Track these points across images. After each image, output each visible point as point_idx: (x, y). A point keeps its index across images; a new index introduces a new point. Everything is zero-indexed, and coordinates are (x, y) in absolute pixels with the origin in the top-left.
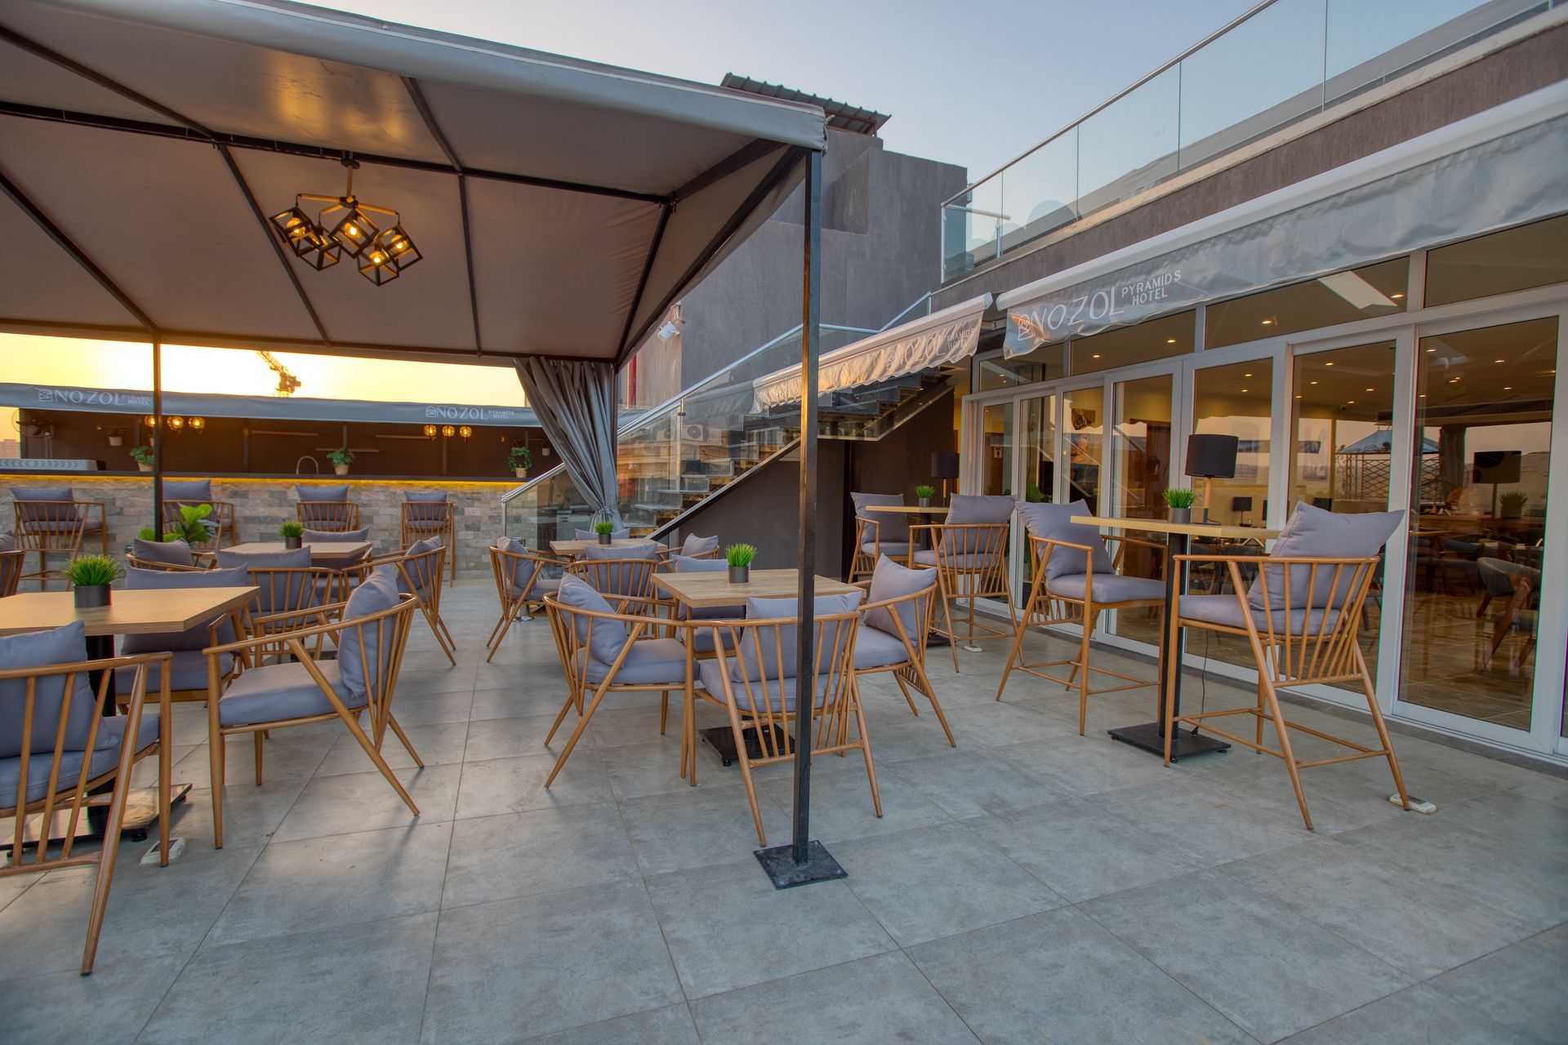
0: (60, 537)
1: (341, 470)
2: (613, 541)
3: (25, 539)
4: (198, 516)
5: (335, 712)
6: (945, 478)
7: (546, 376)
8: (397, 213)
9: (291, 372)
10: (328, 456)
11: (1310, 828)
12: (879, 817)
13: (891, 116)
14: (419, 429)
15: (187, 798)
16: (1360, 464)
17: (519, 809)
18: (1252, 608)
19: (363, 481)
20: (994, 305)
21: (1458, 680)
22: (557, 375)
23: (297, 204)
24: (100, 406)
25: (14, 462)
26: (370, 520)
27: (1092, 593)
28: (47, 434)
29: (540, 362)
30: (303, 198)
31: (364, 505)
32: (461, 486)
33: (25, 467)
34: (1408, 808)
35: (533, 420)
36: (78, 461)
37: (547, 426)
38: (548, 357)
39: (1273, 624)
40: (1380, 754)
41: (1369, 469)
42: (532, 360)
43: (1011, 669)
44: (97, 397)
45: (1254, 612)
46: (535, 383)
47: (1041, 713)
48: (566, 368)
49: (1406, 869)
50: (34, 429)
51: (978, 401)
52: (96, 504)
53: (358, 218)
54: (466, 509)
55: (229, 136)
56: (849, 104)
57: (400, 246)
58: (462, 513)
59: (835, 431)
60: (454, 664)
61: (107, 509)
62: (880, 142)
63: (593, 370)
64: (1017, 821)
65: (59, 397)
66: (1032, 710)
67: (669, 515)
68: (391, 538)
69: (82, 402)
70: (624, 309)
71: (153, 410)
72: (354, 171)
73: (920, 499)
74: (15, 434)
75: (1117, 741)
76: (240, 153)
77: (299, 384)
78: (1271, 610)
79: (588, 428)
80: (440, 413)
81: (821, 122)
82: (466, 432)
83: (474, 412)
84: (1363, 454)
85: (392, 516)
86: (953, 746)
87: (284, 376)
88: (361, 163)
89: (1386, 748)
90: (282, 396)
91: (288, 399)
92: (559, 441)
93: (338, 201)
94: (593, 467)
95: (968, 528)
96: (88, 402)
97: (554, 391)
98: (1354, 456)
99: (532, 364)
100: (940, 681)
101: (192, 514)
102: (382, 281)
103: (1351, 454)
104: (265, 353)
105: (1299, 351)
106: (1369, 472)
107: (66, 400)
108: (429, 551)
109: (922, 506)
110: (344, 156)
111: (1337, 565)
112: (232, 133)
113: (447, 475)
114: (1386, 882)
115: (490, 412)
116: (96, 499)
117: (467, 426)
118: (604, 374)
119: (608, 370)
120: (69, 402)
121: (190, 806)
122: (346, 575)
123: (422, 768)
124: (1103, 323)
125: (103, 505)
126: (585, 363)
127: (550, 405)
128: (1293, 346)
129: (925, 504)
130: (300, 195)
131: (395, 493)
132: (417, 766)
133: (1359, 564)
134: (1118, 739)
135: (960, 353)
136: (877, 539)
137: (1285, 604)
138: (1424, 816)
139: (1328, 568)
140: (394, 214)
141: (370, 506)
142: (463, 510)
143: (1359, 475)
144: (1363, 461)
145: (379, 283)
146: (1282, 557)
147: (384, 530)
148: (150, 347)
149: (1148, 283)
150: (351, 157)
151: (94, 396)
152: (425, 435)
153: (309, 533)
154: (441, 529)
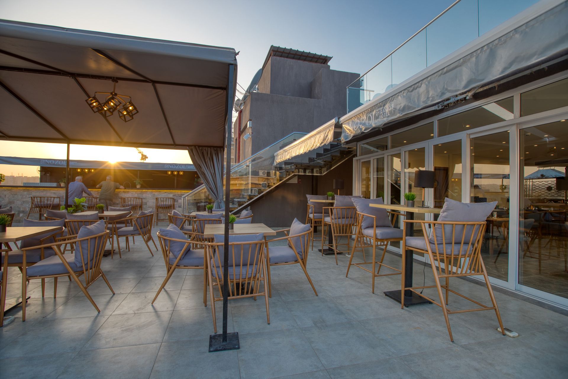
0: (45, 209)
1: (138, 187)
2: (213, 212)
3: (36, 209)
4: (81, 202)
5: (69, 273)
6: (339, 189)
7: (198, 153)
8: (130, 97)
9: (144, 154)
10: (134, 182)
11: (453, 341)
12: (269, 324)
13: (332, 57)
14: (166, 172)
15: (28, 302)
16: (531, 183)
17: (136, 312)
18: (430, 243)
19: (144, 190)
20: (338, 122)
21: (556, 275)
22: (202, 152)
23: (95, 95)
24: (59, 165)
25: (38, 183)
26: (146, 204)
27: (376, 235)
28: (48, 174)
29: (196, 148)
30: (97, 93)
31: (144, 199)
32: (177, 192)
33: (42, 185)
34: (504, 334)
35: (194, 169)
36: (54, 183)
37: (198, 171)
38: (199, 146)
39: (439, 250)
40: (491, 309)
41: (535, 185)
42: (193, 147)
43: (351, 264)
44: (58, 162)
45: (431, 245)
46: (194, 155)
47: (361, 283)
48: (205, 149)
49: (490, 364)
50: (44, 173)
51: (359, 159)
52: (57, 198)
53: (114, 99)
54: (179, 200)
55: (75, 74)
56: (317, 54)
57: (131, 108)
58: (178, 201)
59: (305, 172)
60: (153, 256)
61: (61, 199)
62: (329, 66)
63: (215, 150)
64: (324, 329)
65: (47, 162)
66: (358, 282)
67: (243, 203)
68: (153, 210)
69: (54, 164)
70: (222, 129)
71: (66, 166)
72: (116, 83)
73: (329, 197)
74: (38, 175)
75: (387, 297)
76: (81, 80)
77: (147, 158)
78: (438, 244)
79: (213, 171)
80: (170, 167)
81: (233, 54)
82: (181, 173)
83: (181, 166)
84: (532, 179)
85: (153, 202)
86: (317, 296)
87: (143, 155)
88: (119, 81)
89: (494, 306)
90: (142, 162)
91: (144, 163)
92: (202, 176)
93: (110, 94)
94: (214, 186)
95: (342, 208)
96: (55, 164)
97: (201, 159)
98: (528, 180)
99: (193, 149)
100: (328, 268)
101: (78, 201)
102: (127, 120)
103: (527, 179)
104: (137, 148)
105: (472, 137)
106: (535, 186)
107: (49, 163)
108: (146, 215)
109: (330, 200)
110: (113, 79)
111: (464, 225)
112: (76, 73)
113: (176, 188)
114: (477, 370)
115: (187, 166)
116: (58, 196)
117: (182, 171)
118: (219, 152)
119: (221, 150)
120: (50, 164)
121: (29, 304)
122: (115, 223)
123: (114, 294)
124: (370, 127)
125: (59, 198)
126: (212, 148)
127: (200, 164)
128: (470, 134)
129: (330, 199)
130: (96, 92)
131: (155, 194)
132: (112, 293)
133: (475, 225)
134: (387, 296)
135: (328, 141)
136: (313, 212)
137: (443, 241)
138: (511, 339)
139: (461, 227)
140: (129, 97)
141: (146, 199)
142: (178, 200)
143: (531, 188)
144: (532, 182)
145: (126, 121)
146: (440, 221)
147: (151, 207)
148: (66, 145)
149: (384, 110)
150: (115, 79)
151: (58, 161)
152: (167, 174)
153: (111, 208)
154: (169, 207)
